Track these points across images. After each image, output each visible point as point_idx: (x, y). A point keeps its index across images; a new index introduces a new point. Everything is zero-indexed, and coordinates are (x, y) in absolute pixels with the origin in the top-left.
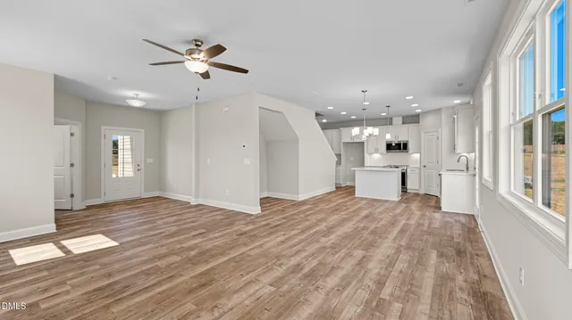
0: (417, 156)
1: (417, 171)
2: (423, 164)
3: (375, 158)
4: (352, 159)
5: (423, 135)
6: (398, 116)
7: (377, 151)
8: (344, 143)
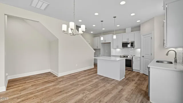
0: (139, 50)
1: (139, 59)
2: (142, 56)
3: (117, 51)
4: (107, 51)
5: (142, 37)
6: (129, 27)
7: (118, 47)
8: (101, 43)
